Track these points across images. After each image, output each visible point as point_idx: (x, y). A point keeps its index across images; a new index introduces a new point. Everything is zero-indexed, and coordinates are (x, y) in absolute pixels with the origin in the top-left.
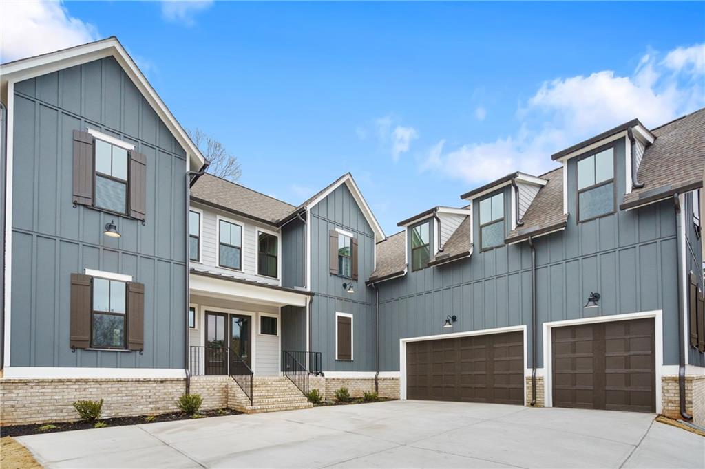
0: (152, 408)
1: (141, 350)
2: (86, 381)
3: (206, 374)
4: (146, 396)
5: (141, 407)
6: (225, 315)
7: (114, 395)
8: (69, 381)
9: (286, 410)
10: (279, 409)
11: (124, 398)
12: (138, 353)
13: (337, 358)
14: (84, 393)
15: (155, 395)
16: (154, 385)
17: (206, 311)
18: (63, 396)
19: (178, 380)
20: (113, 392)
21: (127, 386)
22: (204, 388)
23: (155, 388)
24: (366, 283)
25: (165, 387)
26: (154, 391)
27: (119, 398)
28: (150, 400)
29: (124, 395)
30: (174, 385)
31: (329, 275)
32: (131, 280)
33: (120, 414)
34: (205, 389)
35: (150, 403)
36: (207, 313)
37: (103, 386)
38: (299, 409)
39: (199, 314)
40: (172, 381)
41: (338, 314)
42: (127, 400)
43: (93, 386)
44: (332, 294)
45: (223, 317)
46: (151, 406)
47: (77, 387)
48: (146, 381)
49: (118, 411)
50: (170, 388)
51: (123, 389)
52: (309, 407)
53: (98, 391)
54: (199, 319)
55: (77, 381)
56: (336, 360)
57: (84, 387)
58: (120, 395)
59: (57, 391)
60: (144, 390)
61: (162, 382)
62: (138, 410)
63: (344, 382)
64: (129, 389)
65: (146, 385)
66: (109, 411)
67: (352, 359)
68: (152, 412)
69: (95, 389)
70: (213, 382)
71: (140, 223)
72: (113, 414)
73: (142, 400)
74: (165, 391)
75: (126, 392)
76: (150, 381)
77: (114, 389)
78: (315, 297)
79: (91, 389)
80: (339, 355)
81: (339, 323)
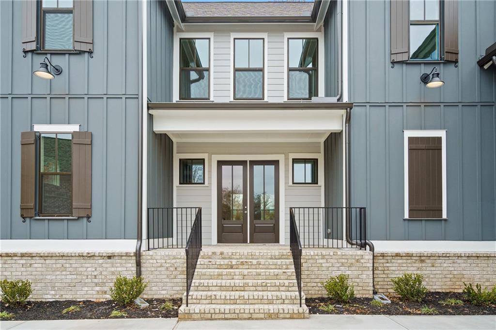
0: (98, 292)
1: (88, 217)
2: (31, 256)
3: (219, 241)
4: (91, 275)
5: (86, 289)
6: (243, 163)
7: (58, 273)
8: (15, 255)
9: (249, 319)
10: (233, 316)
11: (68, 277)
12: (85, 220)
13: (407, 216)
14: (30, 269)
15: (101, 274)
16: (101, 261)
17: (218, 162)
18: (11, 272)
19: (127, 255)
20: (56, 270)
21: (71, 262)
22: (161, 266)
23: (101, 265)
24: (481, 63)
25: (112, 263)
26: (101, 269)
27: (63, 277)
28: (96, 281)
29: (68, 273)
30: (124, 262)
31: (390, 65)
32: (78, 130)
33: (64, 296)
34: (163, 269)
35: (96, 284)
36: (221, 163)
37: (47, 262)
38: (278, 318)
39: (210, 166)
40: (121, 256)
41: (408, 134)
42: (72, 279)
43: (37, 261)
44: (395, 98)
45: (241, 167)
46: (98, 288)
47: (23, 262)
48: (91, 256)
49: (62, 293)
50: (119, 265)
51: (68, 265)
52: (300, 316)
53: (42, 267)
54: (210, 171)
55: (23, 255)
56: (405, 220)
57: (30, 262)
58: (64, 273)
59: (6, 266)
60: (89, 267)
61: (109, 257)
62: (83, 293)
63: (422, 261)
64: (73, 266)
65: (92, 261)
66: (53, 292)
67: (444, 216)
68: (98, 296)
69: (40, 265)
70: (175, 258)
71: (86, 54)
72: (57, 297)
73: (86, 281)
74: (113, 269)
75: (70, 269)
76: (94, 256)
77: (58, 266)
78: (355, 110)
79: (36, 265)
80: (410, 210)
81: (410, 150)
